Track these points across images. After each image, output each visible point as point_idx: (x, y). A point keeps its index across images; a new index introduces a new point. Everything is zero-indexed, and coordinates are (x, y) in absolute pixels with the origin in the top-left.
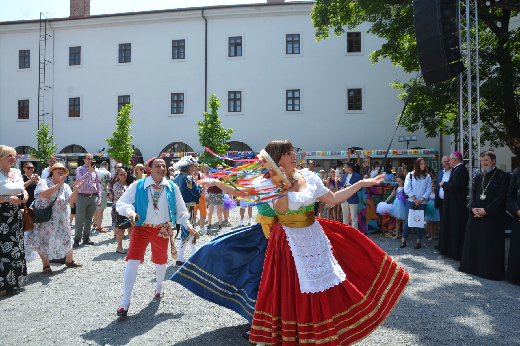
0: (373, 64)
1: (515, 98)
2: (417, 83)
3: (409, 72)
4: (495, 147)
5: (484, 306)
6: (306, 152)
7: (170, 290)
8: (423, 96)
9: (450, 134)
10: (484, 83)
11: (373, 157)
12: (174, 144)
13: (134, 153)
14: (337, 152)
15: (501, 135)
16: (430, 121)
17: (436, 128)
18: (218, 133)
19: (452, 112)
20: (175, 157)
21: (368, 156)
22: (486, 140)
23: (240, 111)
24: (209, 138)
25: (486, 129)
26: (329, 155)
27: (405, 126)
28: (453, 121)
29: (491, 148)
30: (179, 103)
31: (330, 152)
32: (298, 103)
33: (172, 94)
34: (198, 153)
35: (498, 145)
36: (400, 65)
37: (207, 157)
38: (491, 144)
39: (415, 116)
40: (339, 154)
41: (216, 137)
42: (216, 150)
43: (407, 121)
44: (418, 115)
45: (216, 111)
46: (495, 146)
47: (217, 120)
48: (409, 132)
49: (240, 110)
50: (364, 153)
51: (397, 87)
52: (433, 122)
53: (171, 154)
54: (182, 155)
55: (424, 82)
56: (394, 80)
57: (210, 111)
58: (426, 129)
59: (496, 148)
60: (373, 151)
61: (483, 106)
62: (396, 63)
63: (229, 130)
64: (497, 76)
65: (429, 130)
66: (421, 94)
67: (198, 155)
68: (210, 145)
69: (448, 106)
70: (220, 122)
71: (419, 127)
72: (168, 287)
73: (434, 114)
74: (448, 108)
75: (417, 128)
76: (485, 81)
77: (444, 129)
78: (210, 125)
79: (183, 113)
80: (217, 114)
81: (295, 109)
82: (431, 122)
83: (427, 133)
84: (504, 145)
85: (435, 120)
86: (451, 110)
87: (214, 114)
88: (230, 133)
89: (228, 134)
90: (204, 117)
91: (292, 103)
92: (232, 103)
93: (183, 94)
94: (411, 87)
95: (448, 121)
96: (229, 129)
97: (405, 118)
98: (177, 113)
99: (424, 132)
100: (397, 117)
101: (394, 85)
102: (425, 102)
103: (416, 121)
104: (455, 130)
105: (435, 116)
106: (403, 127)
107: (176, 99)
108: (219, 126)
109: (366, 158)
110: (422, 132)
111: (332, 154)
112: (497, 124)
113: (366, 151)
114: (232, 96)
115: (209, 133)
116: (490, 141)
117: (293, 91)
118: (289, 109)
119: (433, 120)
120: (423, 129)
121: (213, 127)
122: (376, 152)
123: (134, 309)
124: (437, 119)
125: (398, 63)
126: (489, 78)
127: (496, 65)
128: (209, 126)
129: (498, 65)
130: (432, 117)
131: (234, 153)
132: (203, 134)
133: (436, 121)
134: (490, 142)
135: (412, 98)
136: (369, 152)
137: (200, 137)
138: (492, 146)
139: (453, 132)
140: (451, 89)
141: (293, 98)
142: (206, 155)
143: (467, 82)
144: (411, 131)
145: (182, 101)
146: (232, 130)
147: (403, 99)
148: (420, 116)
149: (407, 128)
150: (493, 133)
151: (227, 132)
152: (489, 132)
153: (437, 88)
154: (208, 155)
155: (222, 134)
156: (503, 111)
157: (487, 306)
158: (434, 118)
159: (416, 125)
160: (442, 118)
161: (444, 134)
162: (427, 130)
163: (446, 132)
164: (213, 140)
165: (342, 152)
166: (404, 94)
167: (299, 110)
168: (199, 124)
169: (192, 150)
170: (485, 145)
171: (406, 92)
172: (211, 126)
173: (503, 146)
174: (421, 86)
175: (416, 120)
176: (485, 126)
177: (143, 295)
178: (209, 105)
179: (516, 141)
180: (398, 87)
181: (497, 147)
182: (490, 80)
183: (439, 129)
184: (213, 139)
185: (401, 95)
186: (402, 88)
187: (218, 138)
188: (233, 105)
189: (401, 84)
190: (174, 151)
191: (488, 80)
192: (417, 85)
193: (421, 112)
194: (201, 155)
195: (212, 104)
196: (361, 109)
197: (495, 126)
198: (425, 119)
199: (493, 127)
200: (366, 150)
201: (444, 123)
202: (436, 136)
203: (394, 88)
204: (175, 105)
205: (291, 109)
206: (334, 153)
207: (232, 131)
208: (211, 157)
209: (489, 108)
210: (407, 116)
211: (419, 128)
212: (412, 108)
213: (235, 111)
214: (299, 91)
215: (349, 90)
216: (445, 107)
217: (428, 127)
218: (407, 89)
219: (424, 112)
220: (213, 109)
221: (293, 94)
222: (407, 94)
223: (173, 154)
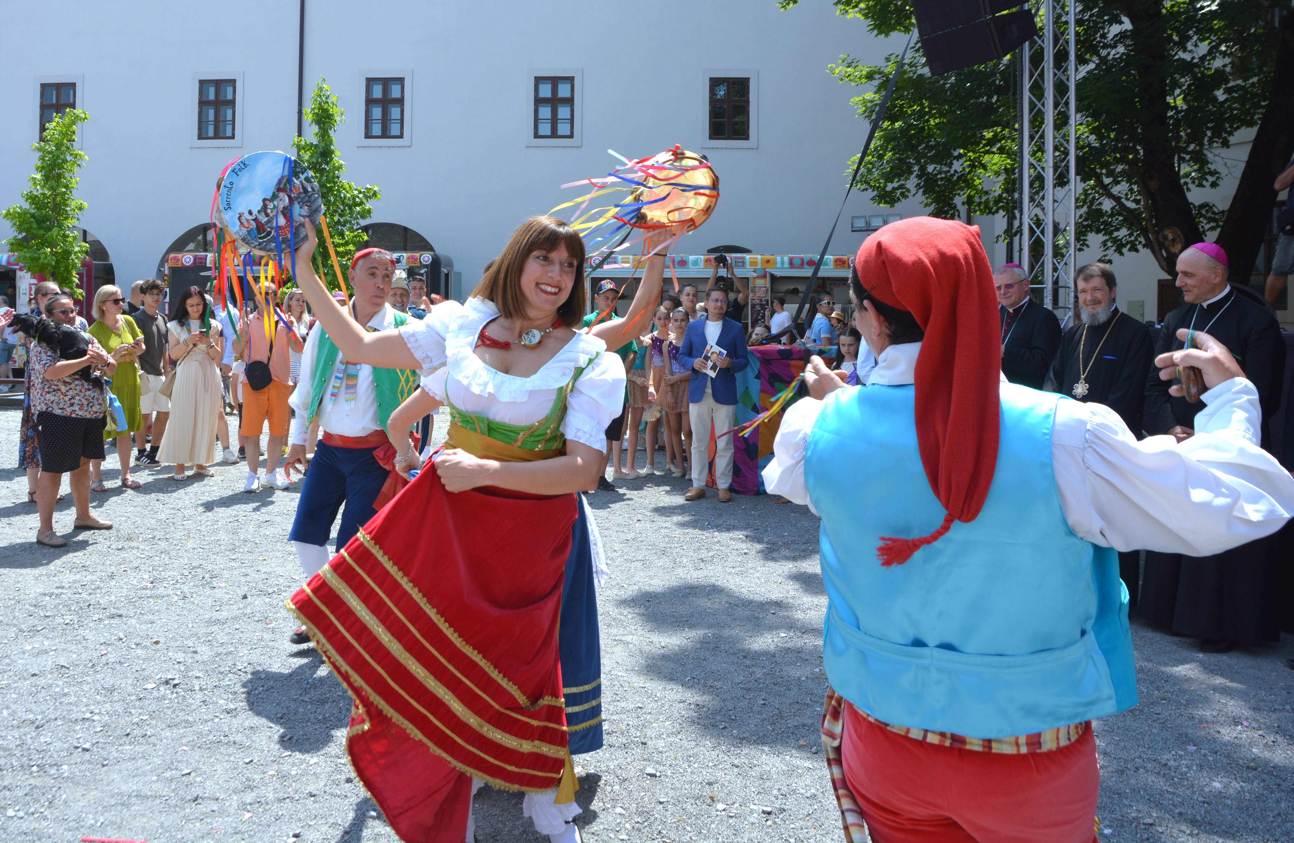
0: (782, 10)
1: (1171, 117)
3: (883, 35)
4: (1115, 250)
8: (922, 105)
9: (993, 214)
10: (1088, 72)
11: (778, 273)
13: (87, 252)
14: (678, 259)
15: (1131, 219)
16: (939, 176)
17: (955, 195)
18: (335, 200)
19: (1001, 150)
21: (766, 273)
22: (1091, 231)
23: (401, 136)
25: (1092, 202)
27: (871, 187)
28: (1002, 177)
30: (222, 108)
32: (569, 117)
33: (200, 82)
35: (1124, 245)
36: (859, 16)
38: (1104, 243)
39: (898, 159)
40: (683, 263)
43: (876, 174)
44: (908, 158)
45: (331, 133)
46: (1114, 248)
47: (332, 159)
48: (882, 205)
49: (399, 134)
51: (849, 76)
52: (948, 179)
55: (924, 65)
56: (843, 55)
57: (312, 134)
58: (927, 198)
59: (1116, 255)
60: (778, 258)
62: (847, 8)
63: (367, 189)
64: (1123, 54)
65: (935, 200)
66: (916, 99)
69: (988, 134)
70: (341, 167)
71: (908, 191)
73: (950, 155)
74: (989, 139)
75: (903, 194)
76: (1092, 66)
77: (977, 199)
79: (233, 137)
80: (332, 143)
81: (560, 132)
82: (942, 179)
83: (933, 207)
84: (1140, 247)
85: (952, 171)
86: (999, 145)
87: (323, 144)
88: (370, 199)
89: (365, 202)
91: (549, 116)
92: (378, 112)
93: (233, 82)
94: (887, 78)
95: (988, 175)
96: (368, 187)
97: (871, 166)
98: (217, 136)
99: (923, 205)
100: (849, 163)
101: (840, 71)
102: (928, 121)
103: (899, 176)
104: (1007, 203)
105: (955, 162)
106: (864, 189)
107: (212, 96)
108: (338, 177)
109: (758, 277)
110: (916, 205)
112: (1120, 189)
113: (759, 257)
114: (377, 92)
116: (1101, 235)
117: (554, 81)
118: (541, 133)
119: (948, 171)
120: (920, 197)
122: (786, 259)
124: (960, 169)
125: (854, 7)
126: (1101, 58)
127: (1121, 23)
129: (1127, 24)
130: (945, 164)
133: (956, 175)
134: (1101, 237)
135: (890, 109)
136: (768, 261)
138: (1107, 248)
139: (1002, 207)
140: (1000, 86)
141: (554, 102)
143: (1043, 69)
144: (885, 202)
145: (232, 103)
147: (865, 112)
148: (912, 161)
149: (875, 193)
150: (1110, 212)
151: (361, 195)
152: (1101, 210)
153: (960, 83)
156: (1137, 152)
158: (950, 167)
159: (901, 187)
160: (973, 167)
161: (978, 212)
162: (930, 200)
163: (982, 208)
165: (692, 258)
166: (869, 96)
167: (572, 136)
170: (1088, 246)
171: (875, 93)
173: (1137, 250)
175: (900, 170)
176: (1090, 192)
178: (311, 116)
179: (1169, 236)
180: (852, 77)
181: (1119, 250)
182: (1105, 64)
183: (964, 197)
185: (861, 98)
186: (864, 80)
188: (380, 116)
189: (860, 67)
190: (205, 250)
191: (1097, 65)
192: (905, 72)
193: (914, 148)
195: (317, 114)
196: (747, 138)
197: (1115, 193)
198: (926, 169)
199: (1111, 196)
200: (758, 253)
201: (977, 182)
203: (842, 78)
204: (212, 113)
205: (549, 133)
207: (375, 194)
210: (875, 159)
211: (910, 195)
212: (889, 137)
213: (385, 135)
214: (570, 80)
215: (715, 83)
216: (983, 137)
217: (933, 191)
218: (876, 83)
219: (924, 149)
220: (320, 128)
221: (555, 90)
222: (877, 96)
223: (202, 259)
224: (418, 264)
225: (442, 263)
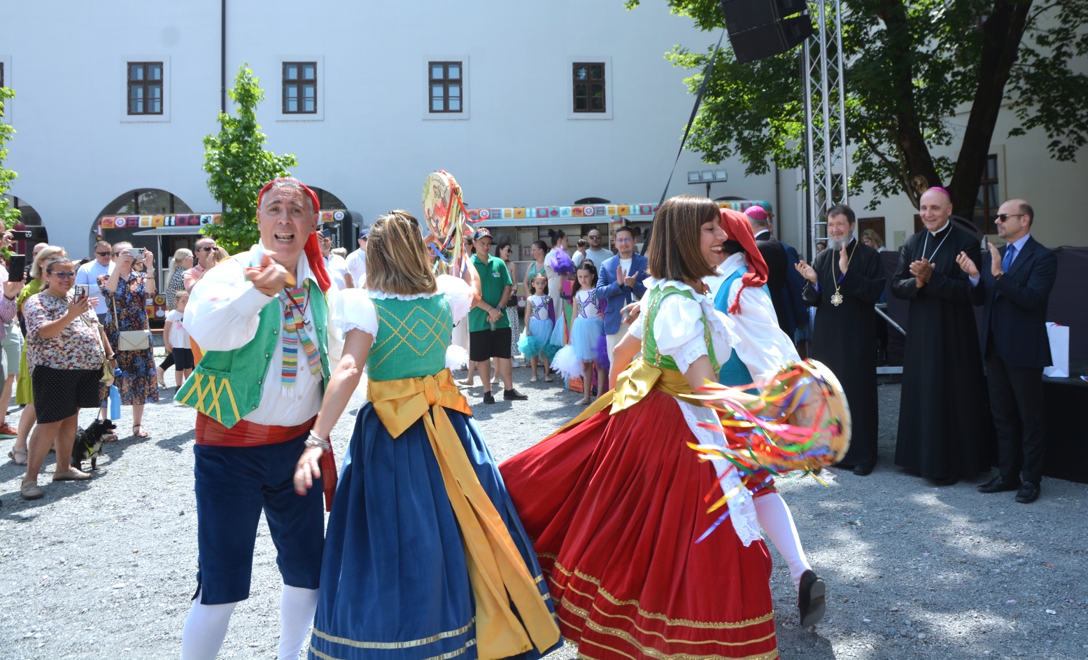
0: (628, 9)
1: (915, 94)
2: (725, 55)
3: (706, 31)
4: (882, 194)
5: (851, 523)
6: (477, 211)
7: (136, 566)
8: (737, 84)
9: (794, 167)
10: (856, 61)
11: (631, 219)
12: (136, 194)
13: (19, 218)
14: (551, 210)
15: (892, 169)
16: (753, 140)
17: (765, 153)
18: (258, 167)
19: (798, 119)
20: (140, 226)
21: (622, 219)
22: (866, 179)
23: (315, 112)
24: (234, 178)
25: (864, 158)
26: (531, 217)
27: (701, 148)
28: (799, 140)
29: (875, 196)
30: (150, 87)
31: (534, 210)
32: (458, 95)
33: (131, 65)
34: (203, 217)
35: (888, 190)
36: (687, 14)
37: (229, 226)
38: (875, 189)
39: (721, 126)
40: (555, 213)
41: (251, 175)
42: (253, 208)
43: (705, 138)
44: (728, 125)
45: (253, 110)
46: (881, 192)
47: (254, 132)
48: (710, 163)
49: (312, 109)
50: (612, 211)
51: (681, 61)
52: (760, 141)
53: (127, 220)
54: (161, 221)
55: (733, 54)
56: (676, 46)
57: (235, 111)
58: (744, 156)
59: (884, 197)
60: (631, 207)
61: (857, 108)
62: (679, 9)
63: (285, 157)
64: (880, 47)
65: (751, 158)
66: (733, 79)
67: (204, 222)
68: (236, 197)
69: (788, 107)
70: (262, 139)
71: (730, 151)
72: (132, 559)
73: (760, 124)
74: (789, 111)
75: (725, 154)
76: (859, 56)
77: (781, 157)
78: (235, 145)
79: (161, 113)
80: (253, 118)
81: (451, 108)
82: (755, 142)
83: (748, 165)
84: (899, 191)
85: (762, 136)
86: (796, 115)
87: (246, 120)
88: (288, 165)
89: (284, 168)
90: (220, 124)
91: (442, 94)
92: (293, 91)
93: (160, 65)
94: (710, 63)
95: (789, 137)
96: (287, 155)
97: (700, 132)
98: (146, 111)
99: (741, 162)
101: (674, 58)
102: (742, 97)
103: (722, 139)
105: (763, 129)
106: (695, 151)
107: (140, 76)
108: (260, 148)
109: (615, 223)
110: (736, 162)
111: (539, 216)
112: (883, 148)
113: (616, 206)
114: (293, 74)
115: (233, 165)
116: (872, 182)
117: (446, 65)
118: (435, 108)
119: (759, 136)
120: (739, 155)
121: (243, 152)
122: (637, 208)
123: (34, 627)
124: (768, 134)
125: (683, 8)
126: (865, 50)
127: (878, 24)
128: (234, 148)
129: (882, 25)
130: (757, 130)
132: (218, 169)
133: (765, 139)
134: (873, 184)
135: (713, 88)
136: (623, 210)
137: (210, 175)
138: (877, 193)
139: (800, 163)
140: (793, 70)
141: (446, 82)
142: (226, 222)
143: (820, 59)
144: (713, 160)
145: (160, 83)
146: (294, 157)
147: (694, 89)
148: (731, 128)
149: (705, 153)
150: (878, 165)
151: (280, 163)
152: (871, 163)
153: (764, 68)
154: (233, 221)
155: (268, 168)
156: (894, 119)
157: (856, 524)
158: (761, 133)
159: (724, 148)
160: (777, 132)
161: (783, 167)
162: (747, 158)
163: (786, 163)
164: (243, 183)
165: (562, 209)
166: (697, 77)
167: (461, 111)
168: (207, 143)
169: (186, 209)
170: (862, 191)
171: (702, 75)
172: (239, 148)
173: (897, 194)
174: (731, 63)
175: (722, 135)
176: (863, 149)
177: (60, 587)
178: (234, 95)
179: (919, 183)
180: (684, 63)
181: (885, 194)
182: (869, 54)
183: (772, 155)
184: (245, 180)
185: (691, 79)
186: (693, 65)
187: (257, 177)
188: (296, 95)
189: (690, 55)
190: (137, 213)
191: (864, 56)
192: (723, 59)
193: (732, 118)
194: (211, 222)
195: (240, 94)
196: (604, 111)
197: (880, 151)
198: (742, 134)
199: (878, 153)
200: (615, 203)
201: (781, 143)
202: (767, 171)
203: (676, 64)
204: (140, 92)
205: (441, 108)
206: (543, 212)
207: (293, 162)
208: (240, 225)
209: (868, 113)
210: (704, 127)
211: (731, 154)
212: (713, 110)
213: (301, 110)
214: (459, 64)
215: (577, 67)
216: (784, 109)
217: (748, 151)
218: (702, 67)
219: (741, 118)
220: (243, 105)
221: (446, 73)
222: (703, 78)
223: (134, 220)
224: (332, 220)
225: (354, 219)
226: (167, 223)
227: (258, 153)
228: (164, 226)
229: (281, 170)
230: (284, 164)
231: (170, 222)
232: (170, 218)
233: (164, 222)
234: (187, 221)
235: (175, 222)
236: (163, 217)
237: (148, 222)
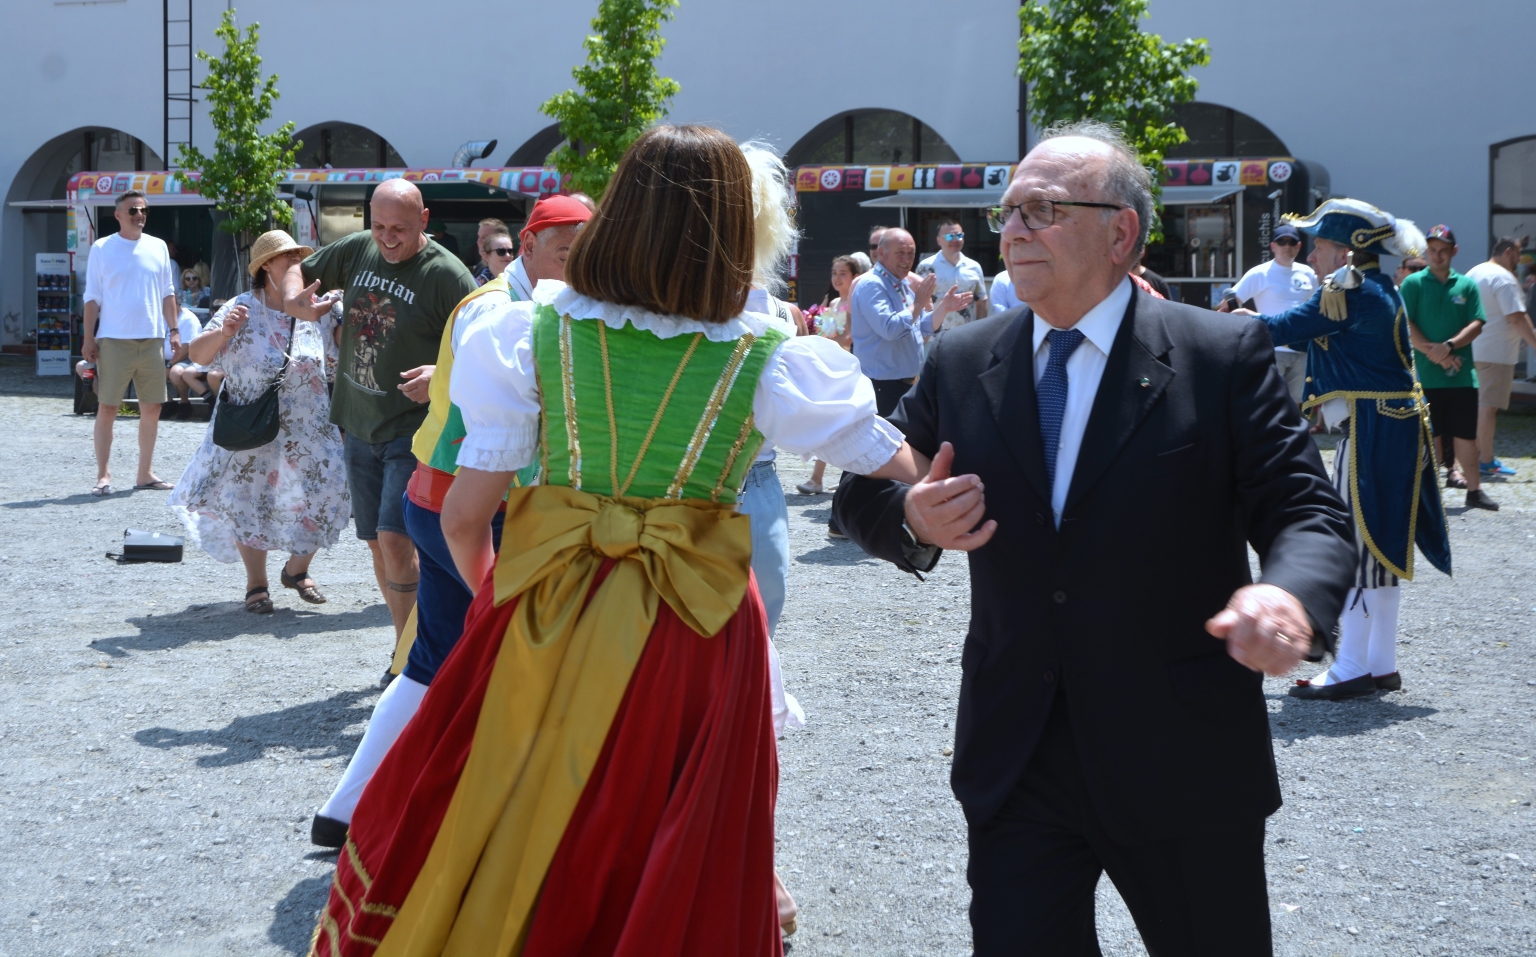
12: (848, 120)
18: (1128, 68)
20: (868, 187)
34: (989, 171)
53: (844, 175)
54: (908, 179)
63: (1186, 46)
67: (991, 183)
88: (1193, 62)
89: (1183, 69)
96: (1189, 42)
108: (1134, 28)
115: (1078, 64)
121: (1098, 34)
131: (1192, 168)
146: (1203, 45)
151: (1177, 60)
155: (1149, 71)
172: (1091, 28)
207: (1201, 55)
223: (856, 176)
224: (1265, 182)
225: (1312, 182)
226: (918, 183)
227: (1130, 37)
228: (914, 188)
229: (1176, 73)
230: (1186, 61)
231: (924, 179)
232: (925, 172)
233: (914, 180)
234: (958, 178)
235: (935, 180)
236: (911, 169)
237: (882, 179)
